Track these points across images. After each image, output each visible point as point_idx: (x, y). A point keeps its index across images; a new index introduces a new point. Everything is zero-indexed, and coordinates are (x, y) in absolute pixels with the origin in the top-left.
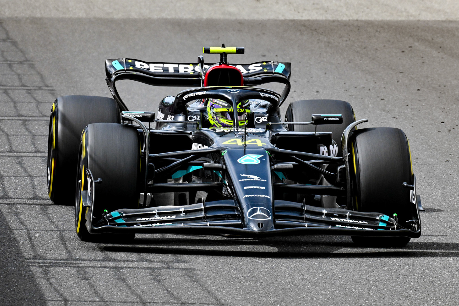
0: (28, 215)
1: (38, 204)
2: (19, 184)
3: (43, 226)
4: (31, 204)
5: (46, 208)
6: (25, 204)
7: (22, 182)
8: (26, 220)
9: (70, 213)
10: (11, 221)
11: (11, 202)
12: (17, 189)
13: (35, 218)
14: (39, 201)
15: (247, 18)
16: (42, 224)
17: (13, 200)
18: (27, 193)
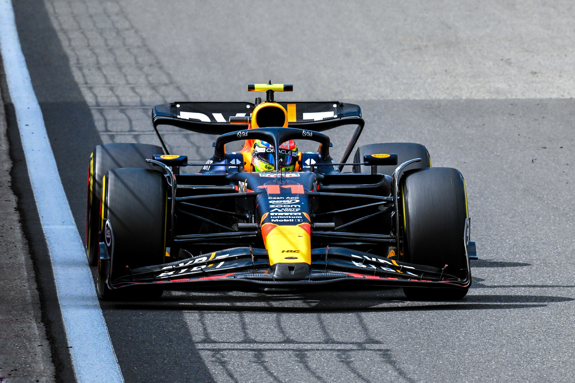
0: (238, 365)
1: (251, 350)
2: (225, 323)
3: (258, 378)
4: (242, 350)
5: (262, 355)
6: (234, 349)
7: (228, 320)
8: (236, 371)
9: (293, 361)
10: (216, 373)
11: (215, 348)
12: (222, 330)
13: (248, 368)
14: (252, 345)
15: (520, 97)
16: (256, 375)
17: (218, 344)
18: (237, 334)
